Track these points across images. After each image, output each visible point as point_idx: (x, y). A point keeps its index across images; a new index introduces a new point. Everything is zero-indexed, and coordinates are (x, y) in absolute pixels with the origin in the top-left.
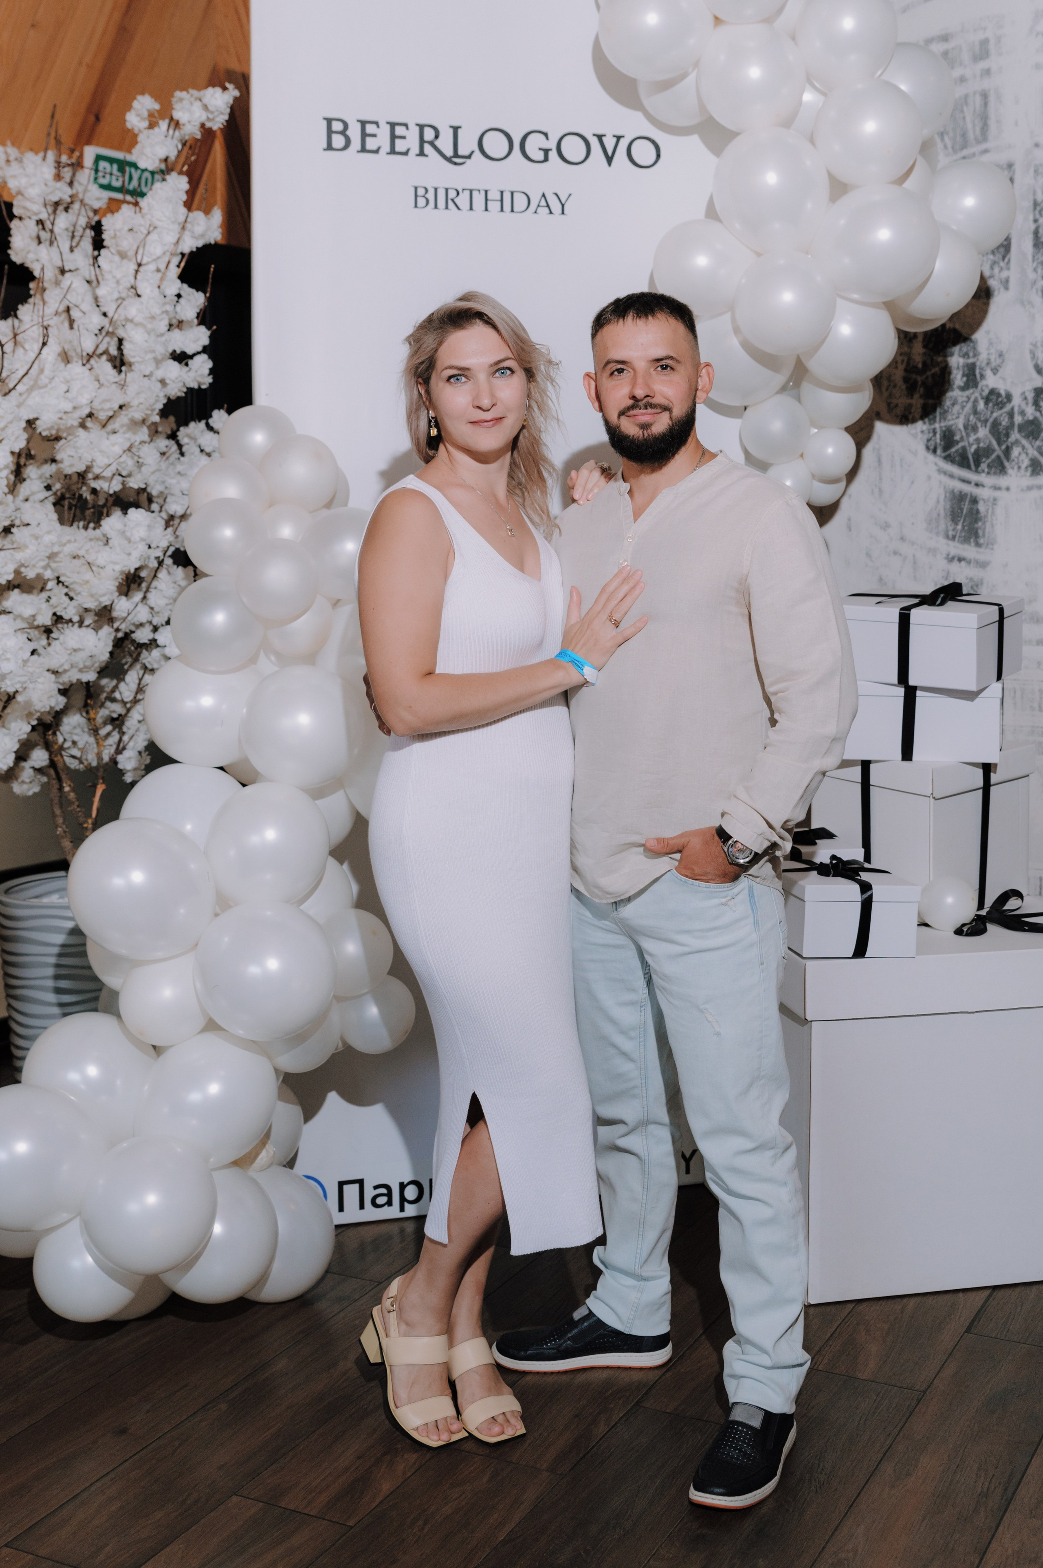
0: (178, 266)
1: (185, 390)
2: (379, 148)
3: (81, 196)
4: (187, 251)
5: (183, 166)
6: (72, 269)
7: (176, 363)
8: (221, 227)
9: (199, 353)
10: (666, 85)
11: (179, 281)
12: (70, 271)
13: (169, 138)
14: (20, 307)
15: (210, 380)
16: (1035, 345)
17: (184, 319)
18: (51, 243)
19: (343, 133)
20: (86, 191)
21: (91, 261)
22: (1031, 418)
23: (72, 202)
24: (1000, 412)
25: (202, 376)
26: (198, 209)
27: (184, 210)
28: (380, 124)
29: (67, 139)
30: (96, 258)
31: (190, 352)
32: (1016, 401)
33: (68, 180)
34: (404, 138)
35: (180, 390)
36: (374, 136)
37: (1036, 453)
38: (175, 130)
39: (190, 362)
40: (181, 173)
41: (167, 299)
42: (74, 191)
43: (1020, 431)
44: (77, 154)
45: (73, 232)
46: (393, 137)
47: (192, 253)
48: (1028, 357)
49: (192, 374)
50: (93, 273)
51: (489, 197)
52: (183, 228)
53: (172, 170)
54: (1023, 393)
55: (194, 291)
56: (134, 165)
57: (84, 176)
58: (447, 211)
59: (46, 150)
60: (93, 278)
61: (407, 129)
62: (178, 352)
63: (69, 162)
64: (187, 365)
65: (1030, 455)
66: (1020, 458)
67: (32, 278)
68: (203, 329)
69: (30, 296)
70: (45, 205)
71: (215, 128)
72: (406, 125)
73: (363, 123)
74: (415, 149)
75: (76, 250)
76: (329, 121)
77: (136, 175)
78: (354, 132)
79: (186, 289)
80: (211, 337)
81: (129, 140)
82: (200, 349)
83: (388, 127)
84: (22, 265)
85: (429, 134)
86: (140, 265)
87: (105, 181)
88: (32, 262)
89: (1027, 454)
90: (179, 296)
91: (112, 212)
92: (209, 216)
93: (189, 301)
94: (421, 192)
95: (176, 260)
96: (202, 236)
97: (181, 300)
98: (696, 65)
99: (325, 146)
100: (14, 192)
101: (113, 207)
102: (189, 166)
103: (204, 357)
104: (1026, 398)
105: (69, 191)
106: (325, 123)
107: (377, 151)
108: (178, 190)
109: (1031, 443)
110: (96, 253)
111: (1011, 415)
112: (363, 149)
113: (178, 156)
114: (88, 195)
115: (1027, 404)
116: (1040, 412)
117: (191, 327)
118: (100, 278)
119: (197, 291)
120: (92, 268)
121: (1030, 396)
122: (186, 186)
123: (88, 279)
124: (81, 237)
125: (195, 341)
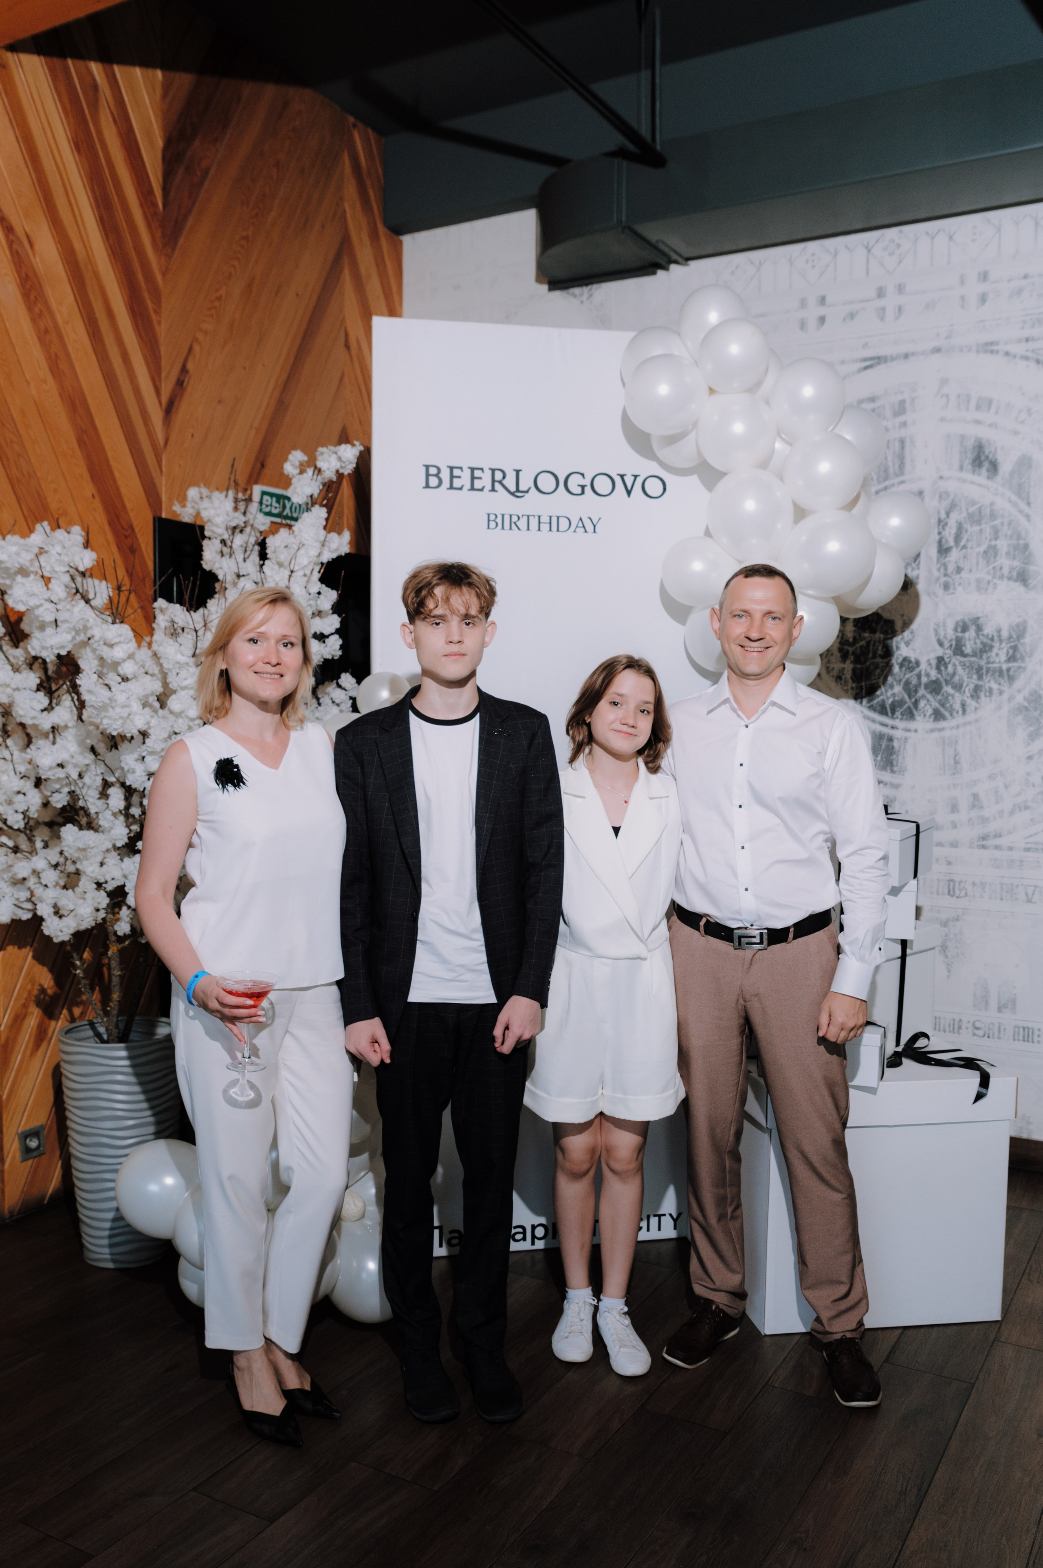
0: (319, 572)
1: (323, 660)
2: (463, 486)
3: (251, 522)
4: (325, 561)
5: (323, 501)
6: (245, 574)
7: (317, 641)
8: (350, 543)
9: (332, 634)
10: (672, 440)
11: (319, 583)
12: (243, 576)
13: (314, 481)
14: (208, 601)
15: (340, 653)
16: (938, 625)
17: (323, 609)
18: (231, 556)
19: (437, 475)
20: (255, 518)
21: (258, 568)
22: (934, 679)
23: (245, 527)
24: (911, 674)
25: (334, 650)
26: (334, 531)
27: (323, 532)
28: (464, 469)
29: (242, 481)
30: (261, 566)
31: (326, 633)
32: (923, 666)
33: (243, 511)
34: (480, 478)
35: (319, 661)
36: (459, 477)
37: (937, 705)
38: (318, 475)
39: (327, 640)
40: (322, 505)
41: (311, 596)
42: (247, 519)
43: (926, 687)
44: (249, 492)
45: (246, 548)
46: (473, 478)
47: (328, 562)
48: (932, 633)
49: (328, 649)
50: (259, 577)
51: (541, 521)
52: (323, 545)
53: (316, 503)
54: (928, 661)
55: (329, 589)
56: (289, 499)
57: (254, 507)
58: (511, 531)
59: (227, 490)
60: (259, 580)
61: (483, 472)
62: (318, 633)
63: (244, 498)
64: (324, 642)
65: (933, 706)
66: (926, 709)
67: (218, 580)
68: (335, 616)
69: (216, 593)
70: (227, 529)
71: (346, 473)
72: (482, 469)
73: (452, 469)
74: (489, 487)
75: (248, 561)
76: (427, 467)
77: (288, 505)
78: (445, 475)
79: (325, 589)
80: (341, 622)
81: (286, 482)
82: (333, 631)
83: (469, 471)
84: (210, 571)
85: (498, 476)
86: (292, 572)
87: (268, 510)
88: (217, 569)
89: (931, 705)
90: (319, 593)
91: (274, 534)
92: (341, 536)
93: (326, 596)
94: (492, 517)
95: (317, 568)
96: (336, 550)
97: (321, 596)
98: (695, 425)
99: (424, 485)
100: (205, 519)
101: (274, 529)
102: (328, 500)
103: (336, 637)
104: (930, 664)
105: (243, 519)
106: (424, 468)
107: (461, 489)
108: (320, 518)
109: (934, 697)
110: (262, 562)
111: (919, 676)
112: (451, 487)
113: (319, 494)
114: (257, 521)
115: (931, 668)
116: (941, 674)
117: (328, 615)
118: (264, 581)
119: (332, 589)
120: (259, 573)
121: (934, 662)
122: (326, 515)
123: (256, 581)
124: (252, 551)
125: (331, 625)
